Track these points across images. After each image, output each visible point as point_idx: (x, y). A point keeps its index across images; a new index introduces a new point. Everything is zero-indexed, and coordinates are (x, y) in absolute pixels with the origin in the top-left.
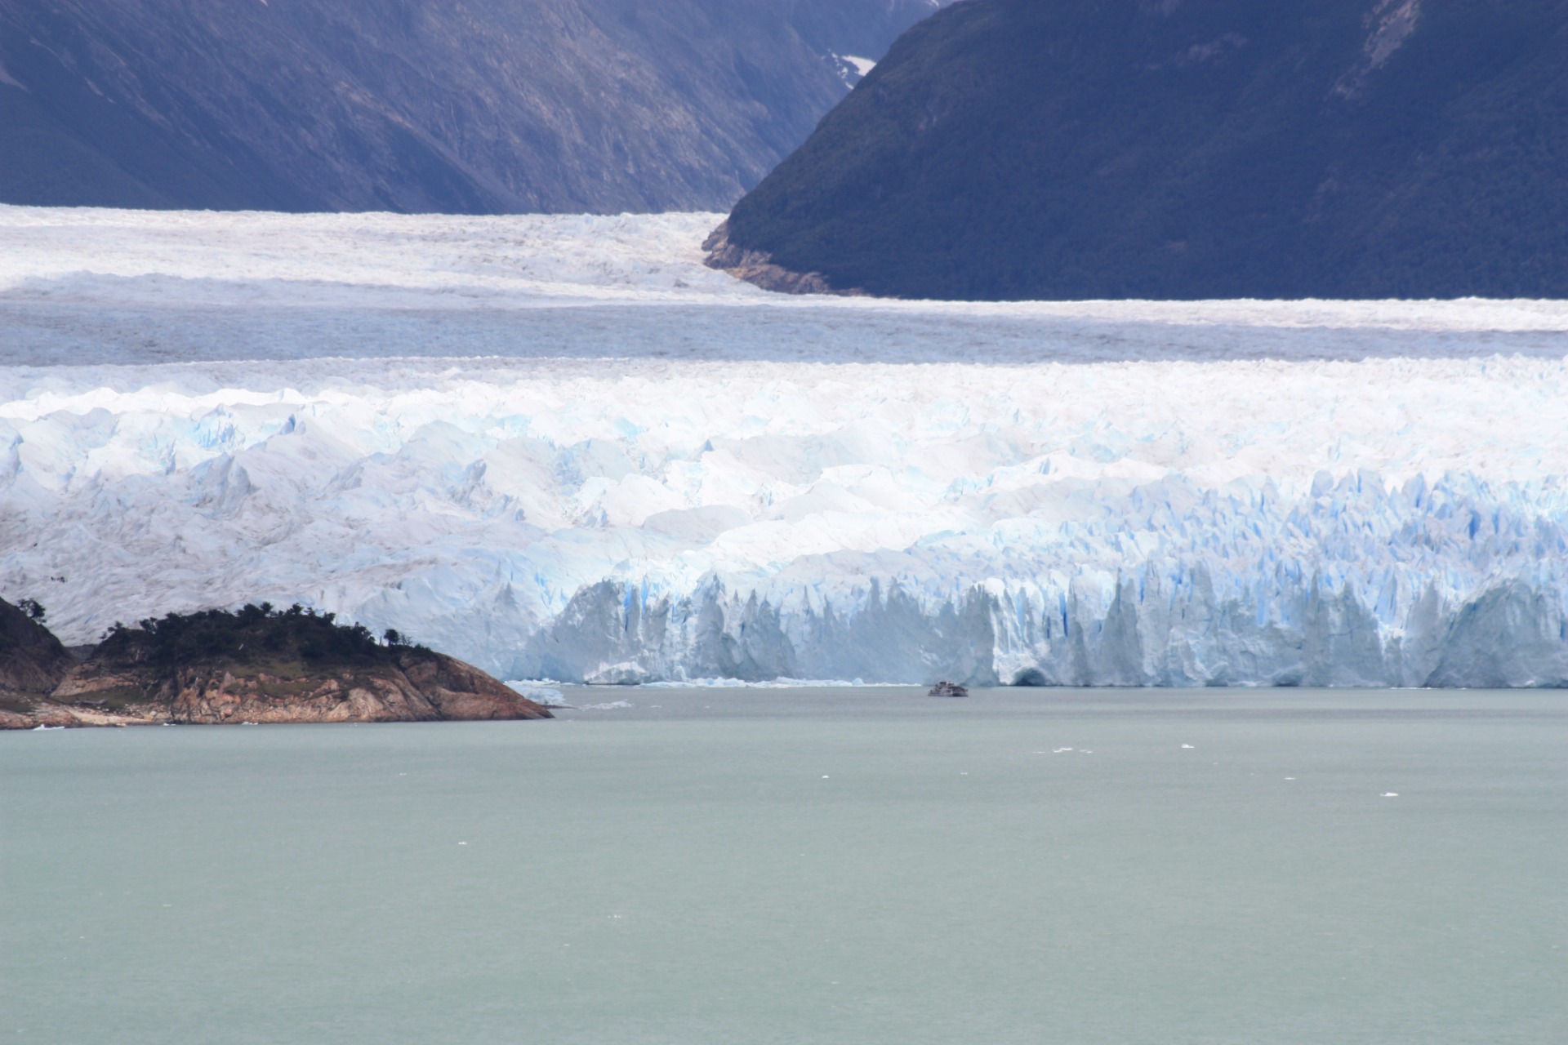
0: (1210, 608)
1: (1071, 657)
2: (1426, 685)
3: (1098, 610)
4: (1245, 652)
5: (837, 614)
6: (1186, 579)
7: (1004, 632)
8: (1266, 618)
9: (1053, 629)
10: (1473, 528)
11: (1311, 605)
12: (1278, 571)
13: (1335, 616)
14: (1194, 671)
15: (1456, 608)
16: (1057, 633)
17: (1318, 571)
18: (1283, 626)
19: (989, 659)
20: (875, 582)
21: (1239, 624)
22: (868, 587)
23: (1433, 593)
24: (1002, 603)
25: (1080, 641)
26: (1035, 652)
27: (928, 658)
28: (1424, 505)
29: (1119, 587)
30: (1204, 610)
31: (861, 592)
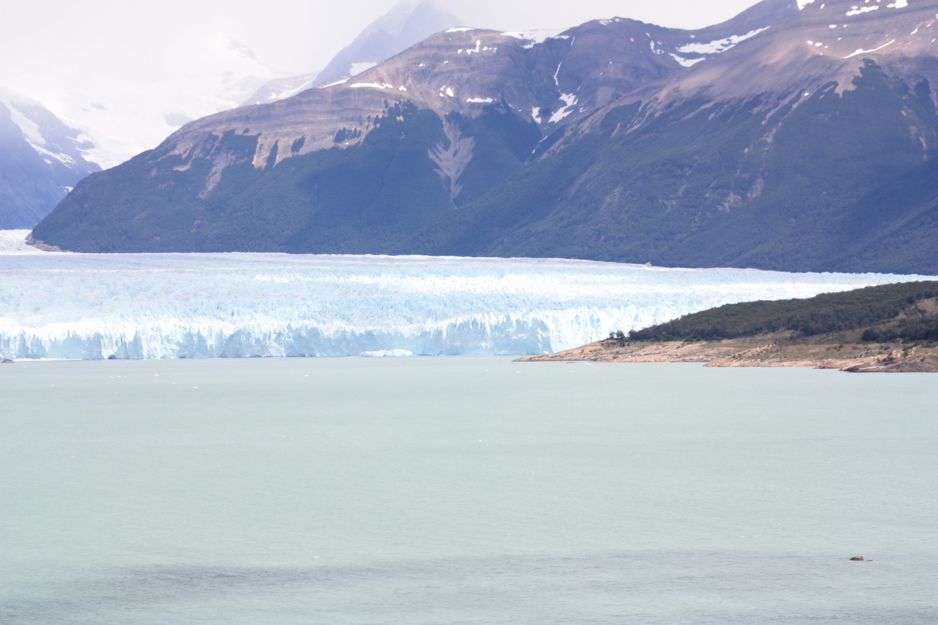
0: (161, 337)
1: (123, 351)
2: (220, 357)
3: (130, 338)
4: (171, 349)
5: (58, 340)
6: (155, 329)
7: (105, 345)
8: (177, 339)
9: (118, 343)
10: (232, 314)
11: (189, 336)
12: (180, 327)
13: (195, 339)
14: (157, 354)
15: (228, 336)
16: (120, 345)
17: (191, 327)
18: (181, 341)
19: (100, 352)
20: (68, 332)
21: (169, 341)
22: (67, 333)
23: (222, 332)
24: (104, 337)
25: (126, 347)
26: (113, 350)
27: (84, 352)
28: (219, 308)
29: (136, 332)
30: (160, 337)
31: (65, 334)
